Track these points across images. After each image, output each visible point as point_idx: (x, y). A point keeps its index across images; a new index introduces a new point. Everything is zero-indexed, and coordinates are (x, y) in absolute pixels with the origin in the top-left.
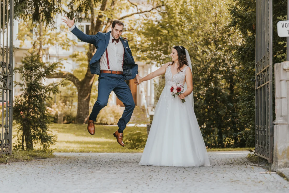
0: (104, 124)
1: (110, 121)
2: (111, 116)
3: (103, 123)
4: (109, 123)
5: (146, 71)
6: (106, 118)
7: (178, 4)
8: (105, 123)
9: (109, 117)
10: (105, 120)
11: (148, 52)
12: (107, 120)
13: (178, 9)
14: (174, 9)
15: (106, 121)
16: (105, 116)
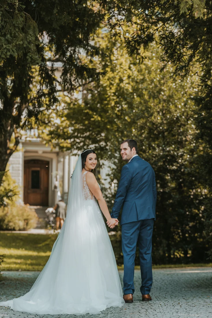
0: (11, 230)
1: (19, 226)
2: (19, 220)
3: (10, 228)
4: (17, 228)
5: (62, 160)
6: (13, 222)
7: (113, 82)
8: (12, 228)
9: (17, 221)
10: (12, 226)
11: (72, 140)
12: (15, 224)
13: (113, 88)
14: (108, 89)
15: (14, 226)
16: (11, 219)
